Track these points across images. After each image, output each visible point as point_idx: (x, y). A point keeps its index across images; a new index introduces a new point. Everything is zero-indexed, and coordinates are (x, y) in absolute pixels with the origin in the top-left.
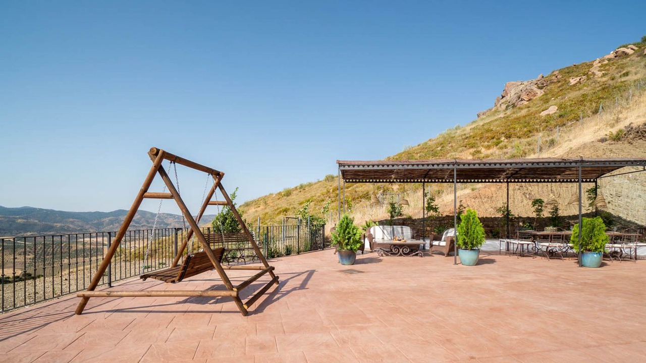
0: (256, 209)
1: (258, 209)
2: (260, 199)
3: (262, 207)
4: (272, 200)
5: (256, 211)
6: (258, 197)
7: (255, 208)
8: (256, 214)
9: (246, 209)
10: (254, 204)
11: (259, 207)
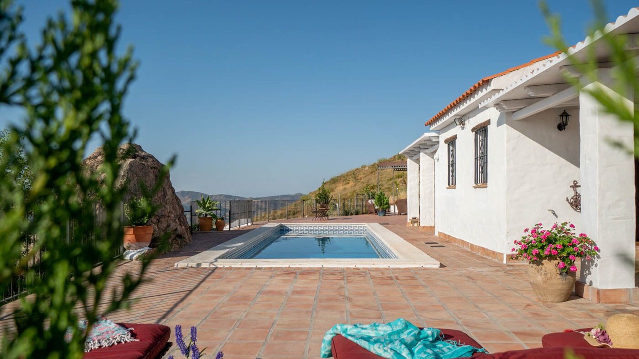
0: (345, 186)
1: (347, 186)
2: (350, 173)
3: (351, 184)
4: (364, 174)
5: (345, 189)
6: (348, 171)
7: (343, 186)
8: (344, 193)
9: (332, 186)
10: (342, 180)
11: (349, 183)
